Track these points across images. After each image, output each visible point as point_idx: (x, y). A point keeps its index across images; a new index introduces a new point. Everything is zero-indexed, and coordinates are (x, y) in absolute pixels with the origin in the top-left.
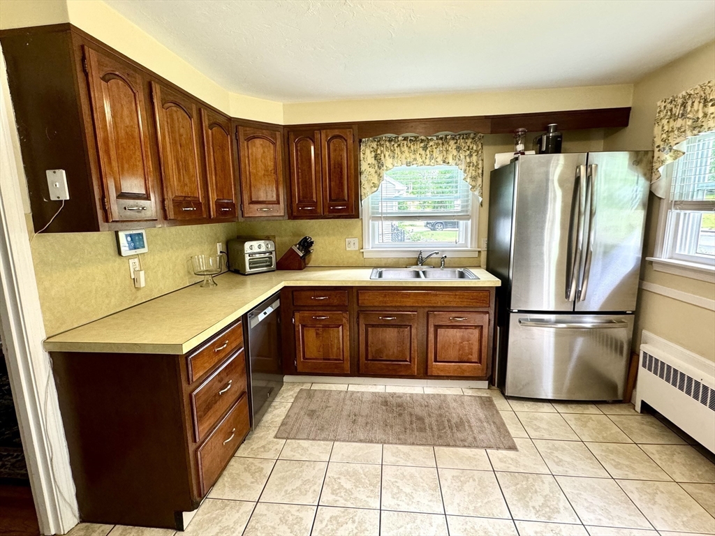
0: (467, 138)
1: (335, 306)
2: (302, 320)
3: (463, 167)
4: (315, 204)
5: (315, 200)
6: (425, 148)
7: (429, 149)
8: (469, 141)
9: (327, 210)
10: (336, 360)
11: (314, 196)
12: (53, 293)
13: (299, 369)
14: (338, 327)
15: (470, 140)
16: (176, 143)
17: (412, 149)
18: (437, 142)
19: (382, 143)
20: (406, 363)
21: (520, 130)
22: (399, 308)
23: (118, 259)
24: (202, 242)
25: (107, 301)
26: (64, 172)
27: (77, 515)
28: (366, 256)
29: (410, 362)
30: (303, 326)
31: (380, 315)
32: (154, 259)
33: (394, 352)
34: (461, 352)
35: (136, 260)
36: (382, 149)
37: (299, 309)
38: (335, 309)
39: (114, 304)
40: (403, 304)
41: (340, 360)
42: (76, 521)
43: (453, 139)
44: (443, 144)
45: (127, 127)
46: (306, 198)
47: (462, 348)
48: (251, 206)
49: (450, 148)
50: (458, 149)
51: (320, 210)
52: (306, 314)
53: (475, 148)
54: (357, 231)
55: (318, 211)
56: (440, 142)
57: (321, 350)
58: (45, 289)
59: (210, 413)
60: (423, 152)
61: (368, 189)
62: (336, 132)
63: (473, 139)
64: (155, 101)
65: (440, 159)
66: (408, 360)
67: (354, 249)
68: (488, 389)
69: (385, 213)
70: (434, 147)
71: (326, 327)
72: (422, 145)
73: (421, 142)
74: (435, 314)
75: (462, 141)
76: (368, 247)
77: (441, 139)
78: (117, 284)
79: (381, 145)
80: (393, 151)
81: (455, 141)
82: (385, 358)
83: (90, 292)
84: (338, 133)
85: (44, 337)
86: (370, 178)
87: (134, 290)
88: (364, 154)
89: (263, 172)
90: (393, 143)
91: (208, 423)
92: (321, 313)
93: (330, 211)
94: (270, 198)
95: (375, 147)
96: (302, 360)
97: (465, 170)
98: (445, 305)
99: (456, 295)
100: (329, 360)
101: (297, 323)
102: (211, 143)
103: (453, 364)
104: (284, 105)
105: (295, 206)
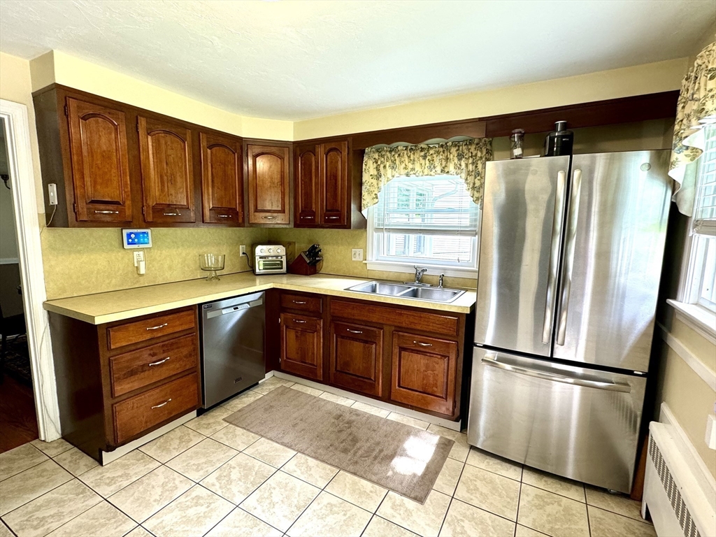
0: (470, 144)
1: (311, 312)
2: (286, 320)
3: (464, 175)
4: (313, 214)
5: (314, 210)
6: (425, 157)
7: (429, 157)
8: (472, 148)
9: (323, 220)
10: (311, 364)
11: (314, 206)
12: (57, 269)
13: (282, 367)
14: (313, 333)
15: (474, 147)
16: (161, 161)
17: (412, 158)
18: (437, 149)
19: (383, 153)
20: (371, 381)
21: (517, 130)
22: (367, 323)
23: (122, 250)
24: (220, 243)
25: (107, 281)
26: (55, 185)
27: (60, 432)
28: (369, 267)
29: (375, 381)
30: (287, 327)
31: (348, 327)
32: (161, 254)
33: (359, 368)
34: (425, 381)
35: (141, 253)
36: (383, 159)
37: (284, 310)
38: (312, 315)
39: (114, 284)
40: (370, 320)
41: (313, 365)
42: (59, 436)
43: (456, 145)
44: (444, 152)
45: (104, 151)
46: (307, 210)
47: (425, 377)
48: (256, 214)
49: (452, 156)
50: (460, 157)
51: (318, 220)
52: (289, 315)
53: (479, 154)
54: (361, 243)
55: (316, 220)
56: (441, 149)
57: (300, 353)
58: (51, 266)
59: (133, 378)
60: (423, 162)
61: (368, 200)
62: (333, 145)
63: (477, 144)
64: (140, 130)
65: (439, 169)
66: (373, 378)
67: (359, 260)
68: (461, 432)
69: (387, 225)
70: (435, 156)
71: (304, 331)
72: (423, 154)
73: (421, 151)
74: (399, 335)
75: (464, 147)
76: (372, 258)
77: (442, 146)
78: (119, 269)
79: (383, 156)
80: (394, 162)
81: (457, 148)
82: (351, 372)
83: (92, 272)
84: (334, 147)
85: (45, 300)
86: (372, 189)
87: (136, 276)
88: (366, 165)
89: (269, 184)
90: (393, 153)
91: (129, 386)
92: (300, 317)
93: (327, 221)
94: (275, 208)
95: (377, 157)
96: (285, 358)
97: (466, 179)
98: (410, 326)
99: (421, 317)
100: (305, 363)
101: (282, 324)
102: (209, 161)
103: (417, 393)
104: (294, 123)
105: (298, 215)
